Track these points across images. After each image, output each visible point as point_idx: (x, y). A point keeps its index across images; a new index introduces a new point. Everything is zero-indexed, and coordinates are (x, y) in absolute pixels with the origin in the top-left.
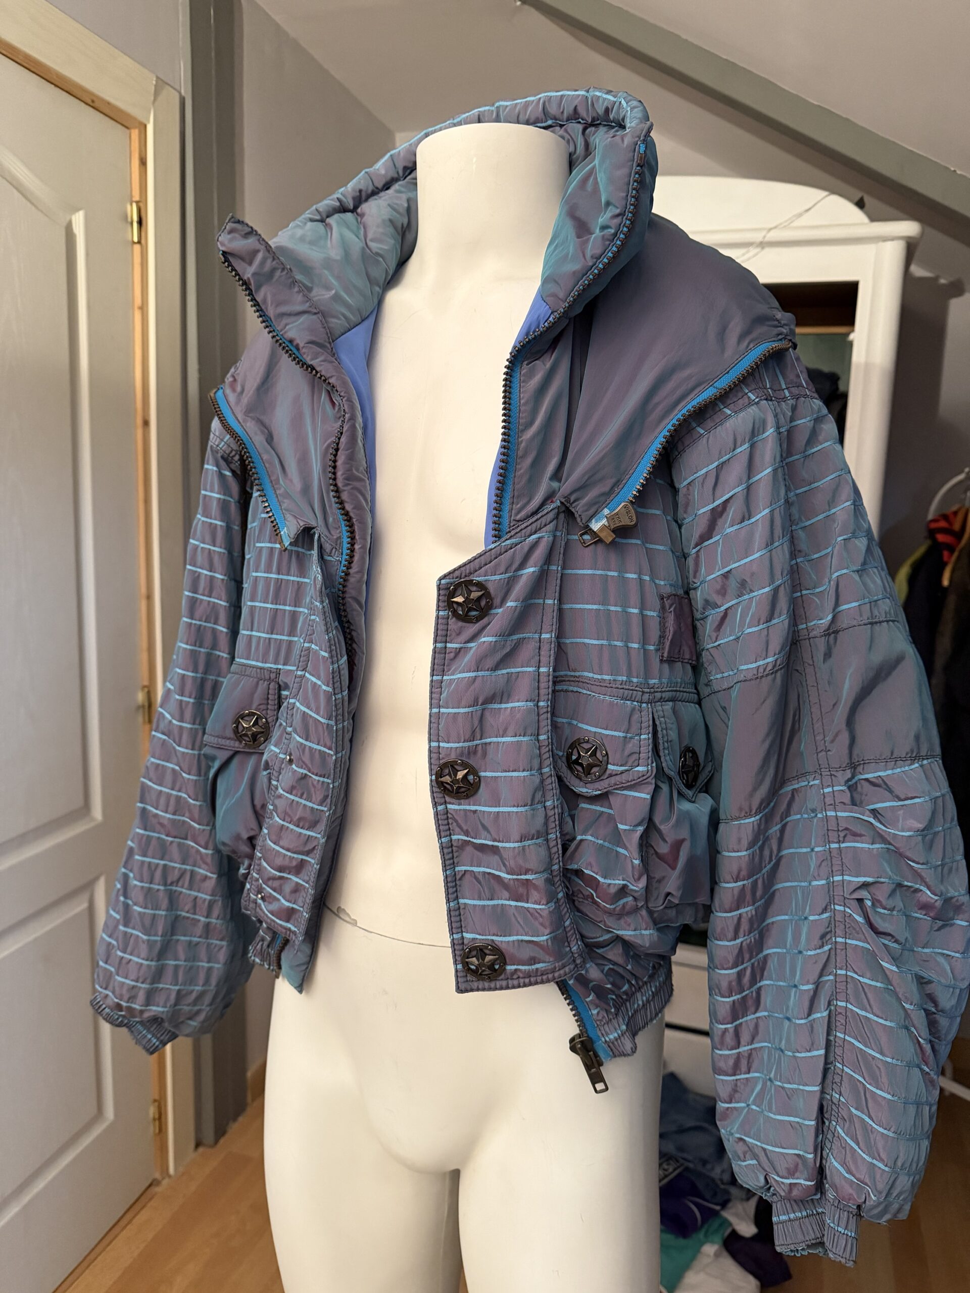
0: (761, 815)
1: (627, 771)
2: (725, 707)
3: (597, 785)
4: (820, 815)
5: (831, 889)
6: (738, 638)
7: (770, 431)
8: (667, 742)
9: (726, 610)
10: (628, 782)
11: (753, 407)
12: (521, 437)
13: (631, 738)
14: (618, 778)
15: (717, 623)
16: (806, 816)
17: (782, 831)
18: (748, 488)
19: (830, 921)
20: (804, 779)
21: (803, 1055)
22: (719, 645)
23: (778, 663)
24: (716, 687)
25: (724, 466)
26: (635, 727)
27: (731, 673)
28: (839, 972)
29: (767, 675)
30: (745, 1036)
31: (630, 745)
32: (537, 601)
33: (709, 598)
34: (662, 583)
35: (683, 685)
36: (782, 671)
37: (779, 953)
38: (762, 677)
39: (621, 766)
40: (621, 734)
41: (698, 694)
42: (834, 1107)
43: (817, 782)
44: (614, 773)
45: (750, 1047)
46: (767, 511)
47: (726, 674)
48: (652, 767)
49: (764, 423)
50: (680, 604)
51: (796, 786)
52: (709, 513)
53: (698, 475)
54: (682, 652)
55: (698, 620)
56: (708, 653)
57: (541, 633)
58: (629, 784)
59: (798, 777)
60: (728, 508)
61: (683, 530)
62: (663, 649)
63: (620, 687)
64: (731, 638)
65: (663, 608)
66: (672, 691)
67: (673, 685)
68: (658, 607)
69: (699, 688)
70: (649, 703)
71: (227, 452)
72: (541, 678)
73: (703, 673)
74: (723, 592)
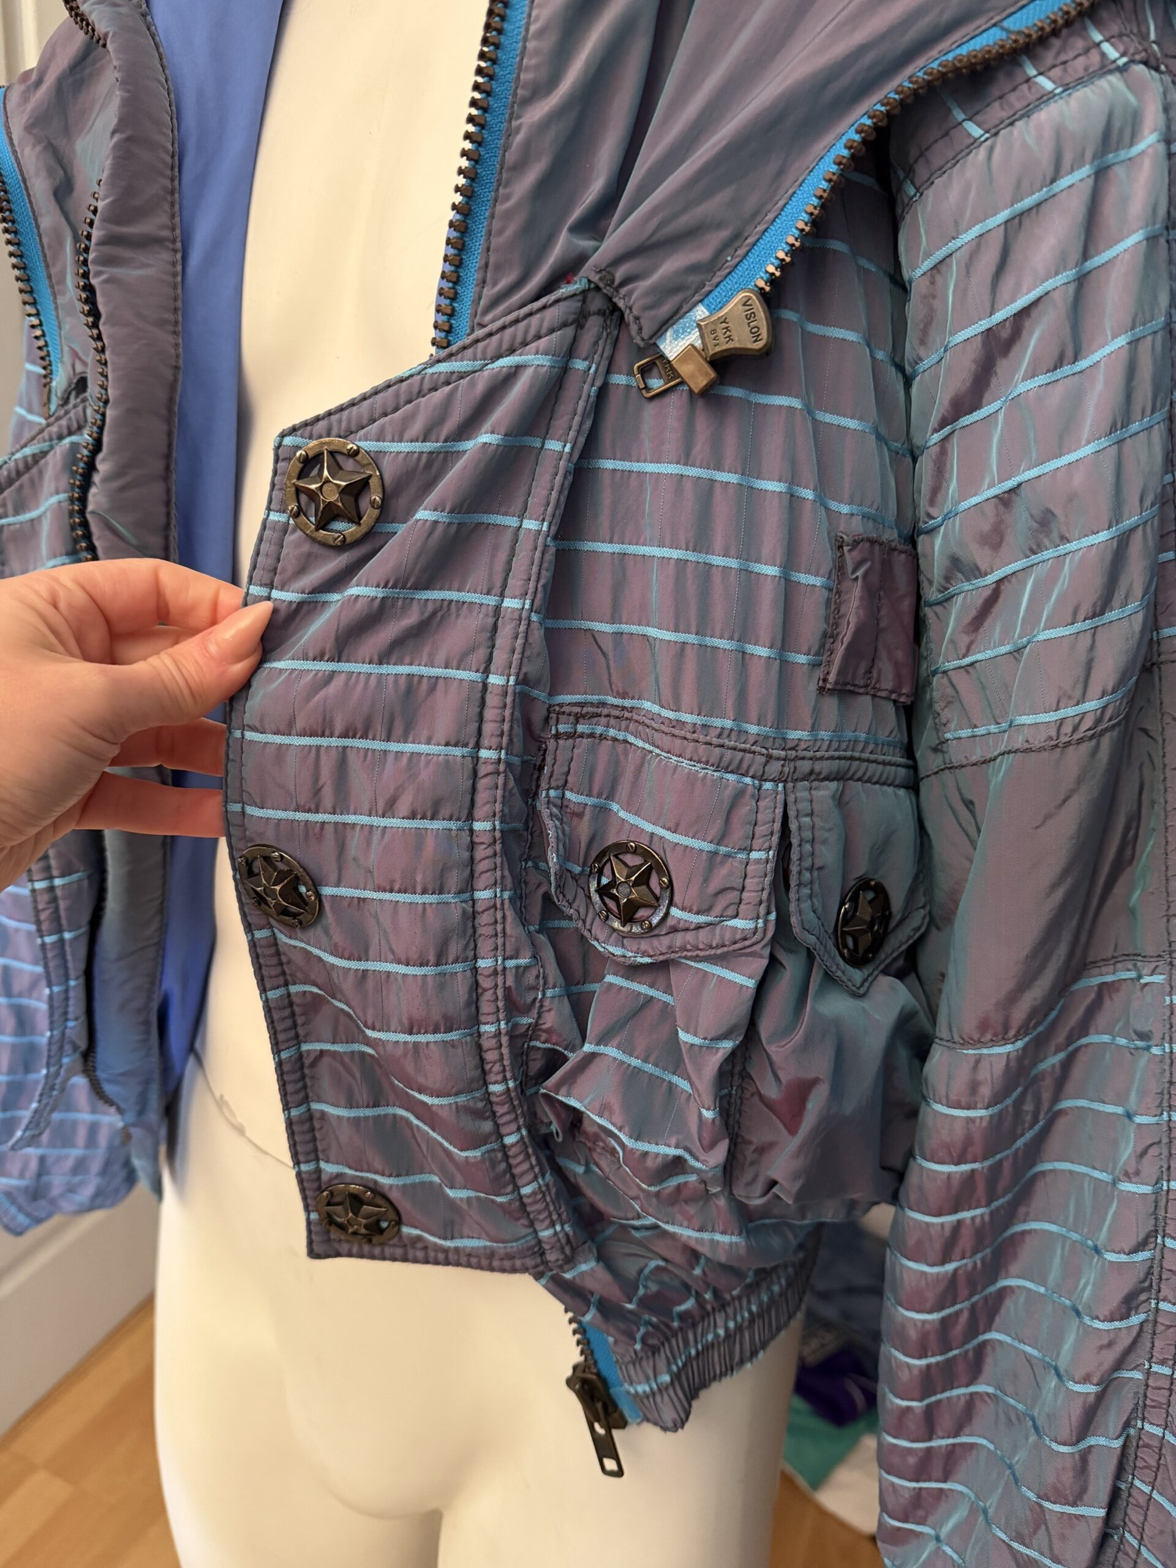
0: (1027, 1039)
1: (709, 924)
2: (972, 802)
3: (644, 945)
4: (1155, 1051)
5: (1162, 1203)
6: (1019, 650)
7: (1149, 141)
8: (811, 869)
9: (999, 582)
10: (711, 947)
11: (1111, 78)
12: (519, 117)
13: (728, 856)
14: (690, 937)
15: (973, 613)
16: (1122, 1041)
17: (1067, 1065)
18: (1081, 280)
19: (1151, 1267)
20: (1130, 965)
22: (972, 664)
23: (1109, 713)
24: (956, 755)
25: (1026, 221)
26: (738, 833)
27: (993, 728)
28: (1156, 1368)
29: (1080, 741)
30: (946, 1421)
31: (724, 871)
32: (500, 520)
33: (960, 553)
34: (845, 509)
35: (871, 747)
36: (1115, 733)
37: (1029, 1290)
38: (1068, 744)
39: (698, 913)
40: (707, 847)
41: (914, 767)
43: (1159, 979)
44: (681, 925)
45: (951, 1441)
46: (1122, 341)
47: (981, 731)
48: (766, 922)
49: (1135, 121)
50: (887, 567)
51: (1109, 978)
52: (978, 342)
53: (958, 243)
54: (875, 674)
55: (931, 605)
56: (945, 680)
57: (502, 595)
58: (713, 952)
59: (1115, 960)
60: (1025, 333)
61: (914, 391)
62: (829, 663)
63: (715, 741)
64: (1004, 649)
65: (839, 569)
66: (839, 758)
67: (844, 745)
68: (827, 565)
69: (918, 755)
70: (780, 780)
72: (488, 697)
73: (930, 723)
74: (995, 539)
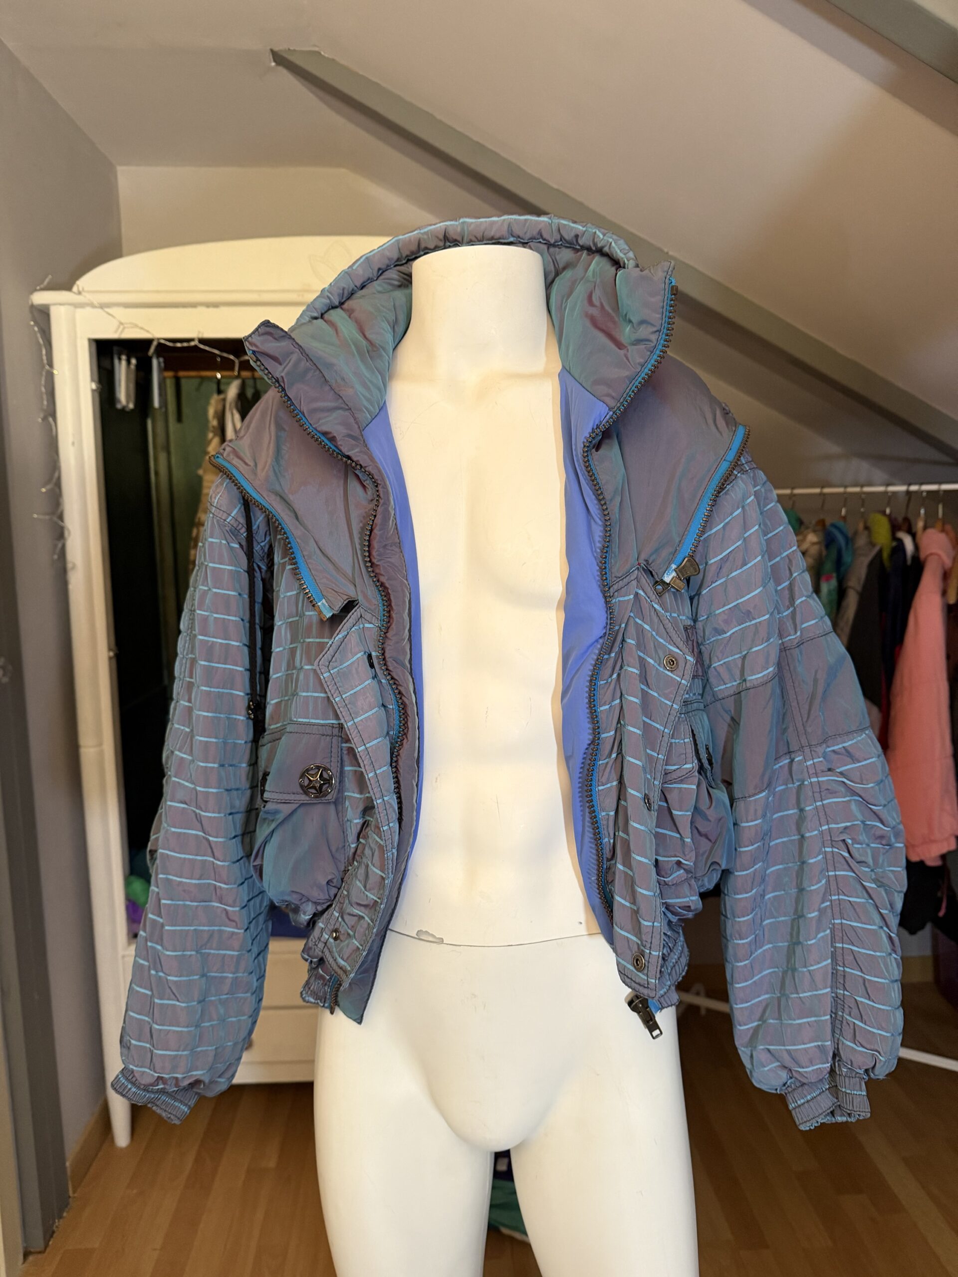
2: (729, 711)
5: (822, 836)
6: (744, 656)
7: (752, 497)
9: (731, 635)
10: (679, 777)
14: (672, 775)
15: (723, 645)
16: (791, 786)
20: (787, 757)
21: (815, 967)
22: (725, 663)
24: (720, 695)
25: (727, 526)
33: (718, 627)
34: (684, 618)
37: (777, 896)
38: (767, 683)
39: (673, 765)
42: (839, 1001)
43: (800, 758)
47: (729, 685)
48: (695, 763)
51: (781, 764)
52: (718, 562)
53: (709, 533)
56: (714, 670)
58: (681, 779)
59: (782, 757)
64: (737, 656)
71: (235, 526)
73: (708, 686)
74: (729, 621)
